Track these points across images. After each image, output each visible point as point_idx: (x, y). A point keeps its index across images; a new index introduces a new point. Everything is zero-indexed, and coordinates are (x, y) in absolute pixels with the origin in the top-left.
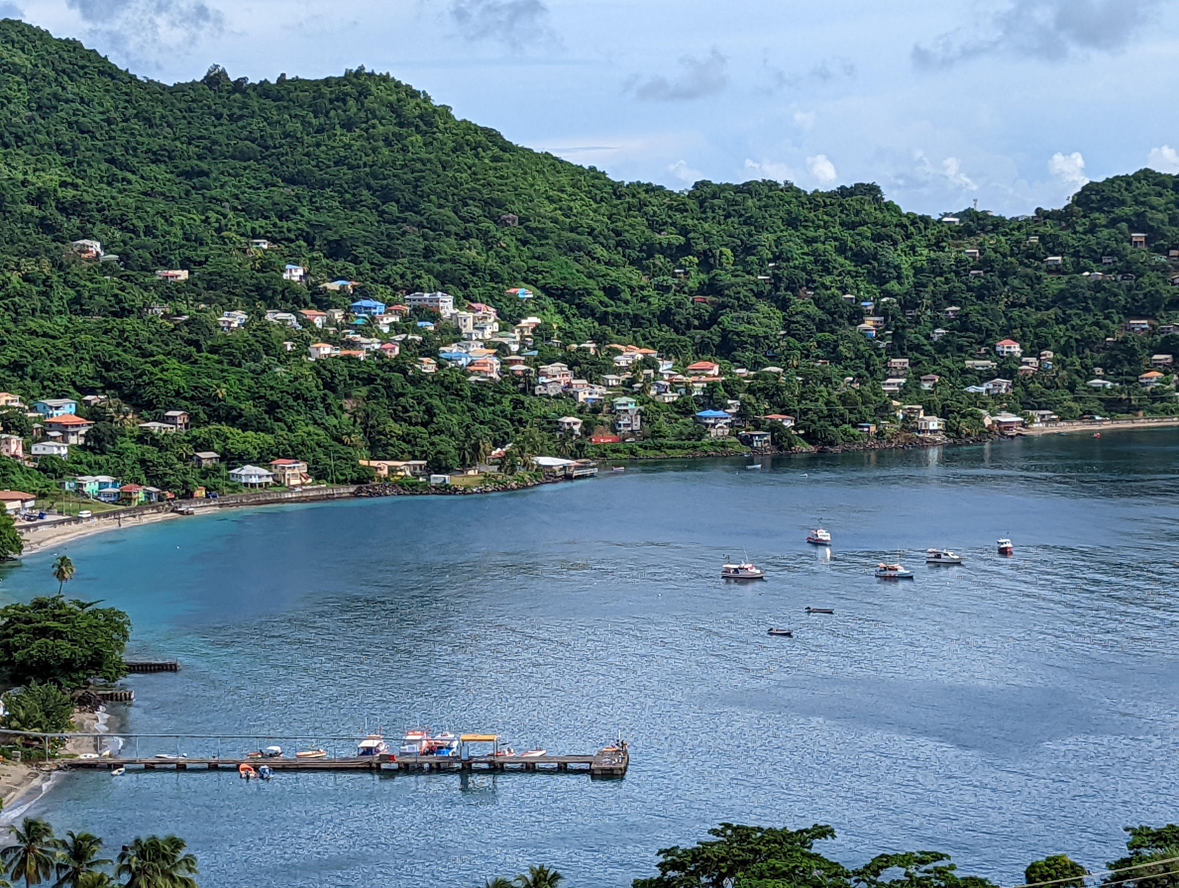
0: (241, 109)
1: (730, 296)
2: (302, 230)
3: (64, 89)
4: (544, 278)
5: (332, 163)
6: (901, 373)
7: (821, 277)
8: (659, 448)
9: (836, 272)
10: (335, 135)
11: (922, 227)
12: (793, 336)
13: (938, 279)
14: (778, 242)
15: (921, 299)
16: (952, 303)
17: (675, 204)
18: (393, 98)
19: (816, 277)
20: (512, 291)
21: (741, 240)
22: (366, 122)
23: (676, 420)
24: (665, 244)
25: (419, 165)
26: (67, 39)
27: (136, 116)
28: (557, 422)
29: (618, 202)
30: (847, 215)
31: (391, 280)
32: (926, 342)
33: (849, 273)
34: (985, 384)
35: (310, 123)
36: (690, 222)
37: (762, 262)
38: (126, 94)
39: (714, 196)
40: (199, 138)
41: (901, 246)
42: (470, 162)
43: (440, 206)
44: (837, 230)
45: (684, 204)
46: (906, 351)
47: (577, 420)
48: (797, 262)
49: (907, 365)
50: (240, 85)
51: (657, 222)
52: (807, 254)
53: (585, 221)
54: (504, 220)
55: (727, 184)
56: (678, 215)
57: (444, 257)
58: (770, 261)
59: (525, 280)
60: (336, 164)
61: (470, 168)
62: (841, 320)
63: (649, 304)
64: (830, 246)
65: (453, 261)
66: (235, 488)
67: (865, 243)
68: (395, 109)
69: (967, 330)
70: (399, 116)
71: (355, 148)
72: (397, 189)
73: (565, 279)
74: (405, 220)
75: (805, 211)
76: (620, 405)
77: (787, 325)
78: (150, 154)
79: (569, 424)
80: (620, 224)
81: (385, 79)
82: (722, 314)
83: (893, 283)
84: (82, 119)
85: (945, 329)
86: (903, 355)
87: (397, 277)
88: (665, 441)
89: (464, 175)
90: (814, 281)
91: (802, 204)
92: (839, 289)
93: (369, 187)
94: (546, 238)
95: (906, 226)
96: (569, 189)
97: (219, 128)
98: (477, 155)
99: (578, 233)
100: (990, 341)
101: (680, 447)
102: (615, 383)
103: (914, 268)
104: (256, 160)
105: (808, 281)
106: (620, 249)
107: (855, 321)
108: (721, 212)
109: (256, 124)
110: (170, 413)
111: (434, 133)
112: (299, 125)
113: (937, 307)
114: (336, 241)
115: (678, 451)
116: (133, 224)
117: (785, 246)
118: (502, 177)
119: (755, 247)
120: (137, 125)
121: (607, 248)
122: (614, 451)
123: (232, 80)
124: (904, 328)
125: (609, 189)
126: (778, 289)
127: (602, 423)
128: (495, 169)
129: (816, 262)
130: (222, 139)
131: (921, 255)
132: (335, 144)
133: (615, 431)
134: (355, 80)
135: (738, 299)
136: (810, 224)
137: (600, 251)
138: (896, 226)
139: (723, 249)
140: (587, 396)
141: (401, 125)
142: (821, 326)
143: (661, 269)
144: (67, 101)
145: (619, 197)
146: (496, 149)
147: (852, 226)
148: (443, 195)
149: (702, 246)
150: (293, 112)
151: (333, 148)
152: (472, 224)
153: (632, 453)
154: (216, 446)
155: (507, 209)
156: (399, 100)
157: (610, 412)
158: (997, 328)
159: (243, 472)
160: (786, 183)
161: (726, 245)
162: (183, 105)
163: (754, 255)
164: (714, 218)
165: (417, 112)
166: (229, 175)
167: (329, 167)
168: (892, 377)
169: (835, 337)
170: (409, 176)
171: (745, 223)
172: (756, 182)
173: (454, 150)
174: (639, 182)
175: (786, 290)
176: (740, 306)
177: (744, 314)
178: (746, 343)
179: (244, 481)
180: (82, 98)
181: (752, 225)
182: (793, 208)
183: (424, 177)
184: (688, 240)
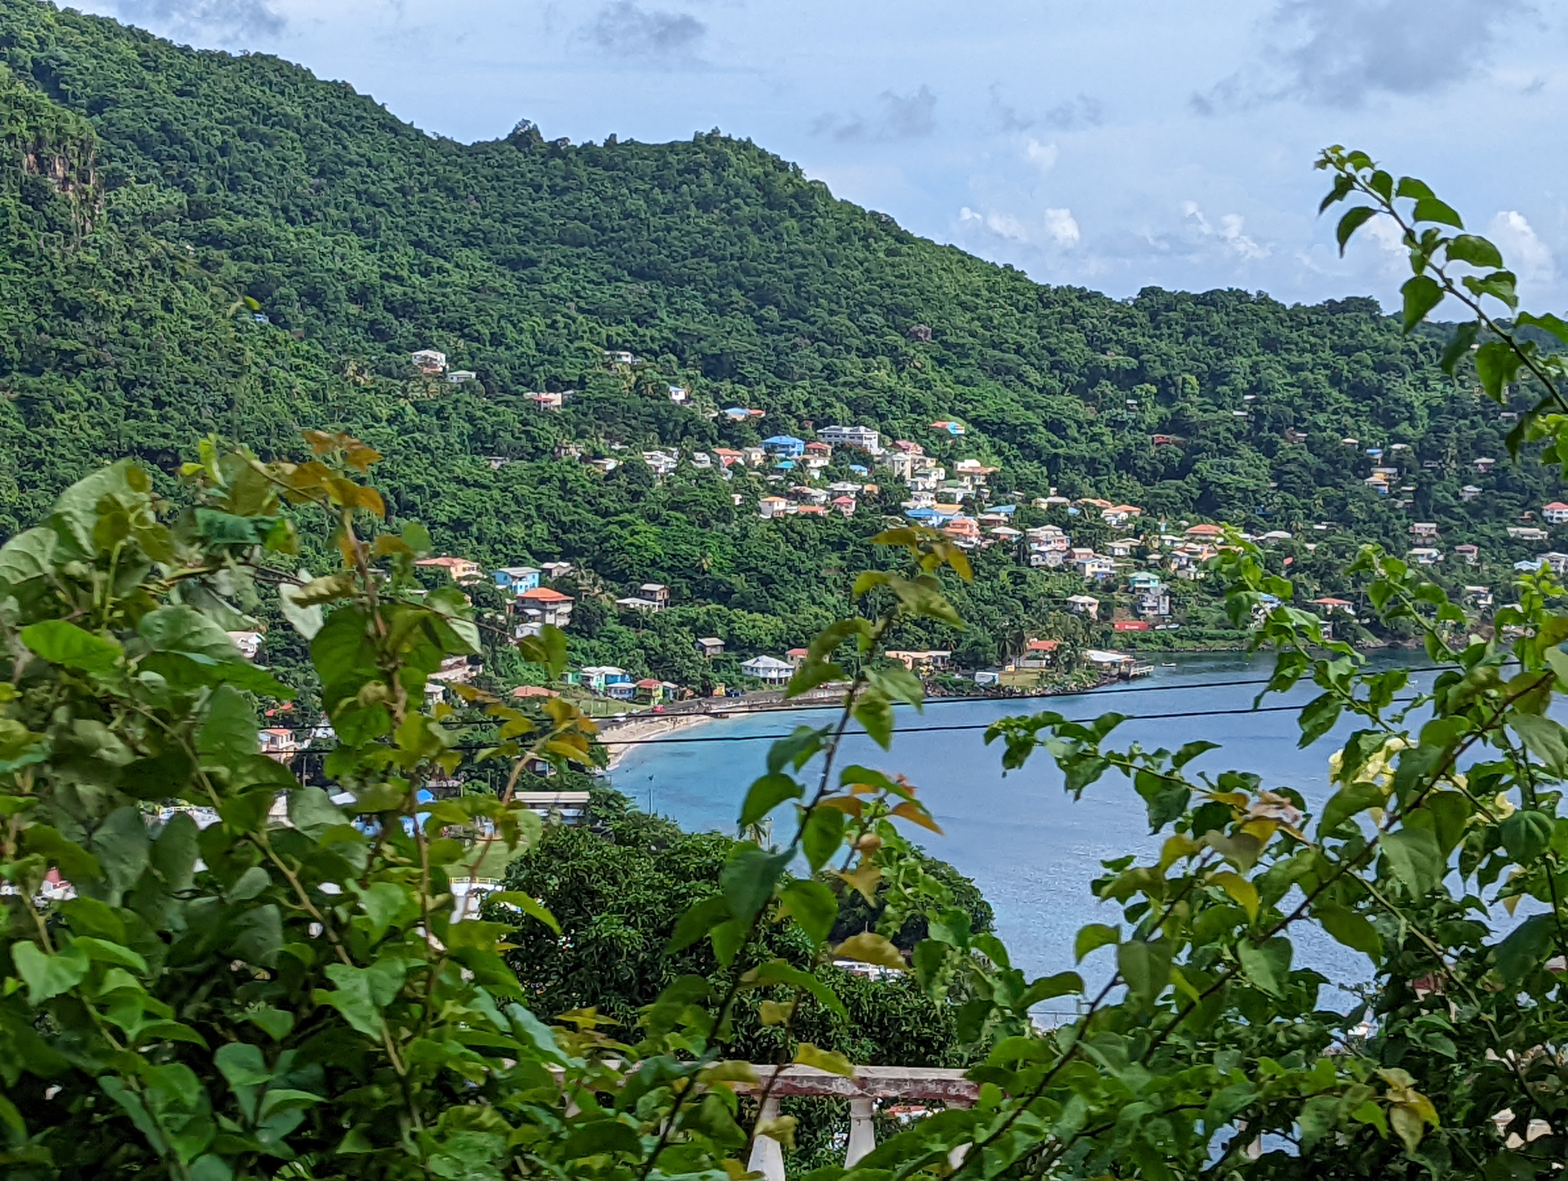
0: (565, 179)
1: (1206, 437)
2: (668, 339)
3: (345, 148)
4: (974, 409)
5: (688, 253)
6: (1428, 541)
7: (1311, 414)
8: (1198, 638)
9: (1330, 409)
10: (689, 217)
11: (1434, 355)
12: (1287, 490)
13: (1461, 422)
14: (1255, 369)
15: (1445, 447)
16: (1482, 454)
17: (1120, 315)
18: (758, 171)
19: (1306, 415)
20: (939, 424)
21: (1209, 366)
22: (727, 201)
23: (1209, 602)
24: (1113, 365)
25: (799, 259)
26: (335, 82)
27: (436, 185)
28: (1065, 602)
29: (1048, 311)
30: (1340, 337)
31: (793, 408)
32: (1454, 503)
33: (1347, 410)
34: (1539, 559)
35: (656, 201)
36: (1140, 339)
37: (1236, 393)
38: (417, 155)
39: (1168, 308)
40: (516, 215)
41: (1409, 378)
42: (860, 255)
43: (832, 313)
44: (1327, 355)
45: (1131, 317)
46: (1431, 513)
47: (1092, 600)
48: (1280, 396)
49: (1433, 532)
50: (556, 149)
51: (1099, 338)
52: (1291, 385)
53: (1011, 336)
54: (915, 333)
55: (1183, 293)
56: (1125, 331)
57: (850, 379)
58: (1246, 392)
59: (952, 411)
60: (694, 254)
61: (861, 264)
62: (1345, 472)
63: (1102, 443)
64: (1322, 375)
65: (864, 385)
66: (754, 684)
67: (1366, 373)
68: (762, 185)
69: (1507, 489)
70: (766, 194)
71: (717, 234)
72: (777, 289)
73: (1003, 410)
74: (790, 329)
75: (1287, 331)
76: (1140, 582)
77: (1277, 476)
78: (461, 237)
79: (1083, 605)
80: (1053, 340)
81: (747, 145)
82: (1197, 460)
83: (1405, 424)
84: (373, 189)
85: (1477, 486)
86: (1428, 519)
87: (801, 405)
88: (1205, 630)
89: (855, 273)
90: (1305, 420)
91: (1281, 321)
92: (1337, 430)
93: (739, 286)
94: (967, 356)
95: (1415, 353)
96: (984, 293)
97: (539, 204)
98: (867, 247)
99: (1003, 351)
100: (1536, 504)
101: (1223, 638)
102: (1122, 553)
103: (1429, 407)
104: (592, 247)
105: (1296, 420)
106: (1057, 372)
107: (1361, 473)
108: (1179, 328)
109: (587, 199)
110: (646, 587)
111: (813, 218)
112: (642, 202)
113: (1463, 458)
114: (713, 356)
115: (1222, 642)
116: (477, 331)
117: (1264, 374)
118: (902, 277)
119: (1227, 374)
120: (440, 199)
121: (1040, 369)
122: (1144, 641)
123: (546, 140)
124: (1429, 484)
125: (1032, 294)
126: (1260, 429)
127: (1120, 605)
128: (893, 266)
129: (1305, 395)
130: (545, 217)
131: (1435, 390)
132: (689, 228)
133: (1138, 616)
134: (708, 147)
135: (1218, 442)
136: (1293, 347)
137: (1034, 376)
138: (1403, 352)
139: (1187, 376)
140: (1096, 569)
141: (770, 206)
142: (1320, 477)
143: (1111, 400)
144: (351, 163)
145: (1046, 306)
146: (891, 240)
147: (1347, 351)
148: (834, 297)
149: (1160, 371)
150: (633, 186)
151: (689, 233)
152: (872, 337)
153: (1166, 643)
154: (719, 631)
155: (915, 319)
156: (766, 174)
157: (1126, 590)
158: (1543, 488)
159: (760, 665)
160: (1259, 293)
161: (1190, 371)
162: (487, 171)
163: (1225, 384)
164: (1170, 336)
165: (790, 190)
166: (561, 265)
167: (685, 258)
168: (1418, 546)
169: (1341, 494)
170: (789, 273)
171: (1211, 343)
172: (1221, 291)
173: (840, 240)
174: (1069, 287)
175: (1270, 430)
176: (1219, 450)
177: (1227, 461)
178: (1233, 498)
179: (762, 675)
180: (369, 160)
181: (1219, 346)
182: (1271, 325)
183: (807, 274)
184: (1141, 362)
